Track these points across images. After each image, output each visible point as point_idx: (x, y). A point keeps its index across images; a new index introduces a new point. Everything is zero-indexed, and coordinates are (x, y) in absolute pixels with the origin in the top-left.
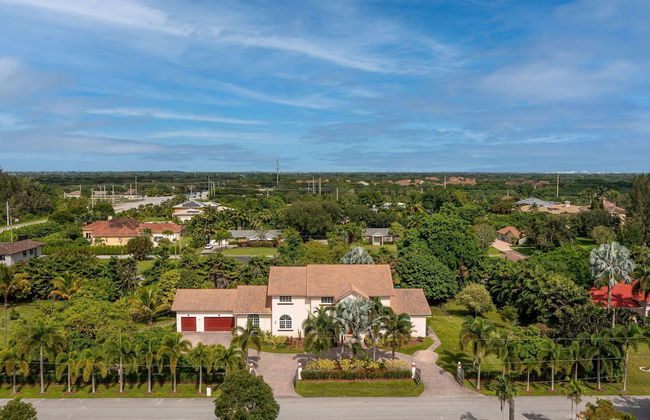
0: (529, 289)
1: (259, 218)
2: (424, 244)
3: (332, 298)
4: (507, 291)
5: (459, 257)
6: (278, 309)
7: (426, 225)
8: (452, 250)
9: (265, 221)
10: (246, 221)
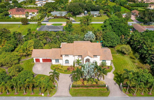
0: (144, 49)
1: (60, 7)
2: (111, 27)
3: (81, 56)
4: (136, 45)
5: (122, 32)
6: (64, 58)
7: (112, 21)
8: (120, 30)
9: (62, 8)
10: (56, 8)
